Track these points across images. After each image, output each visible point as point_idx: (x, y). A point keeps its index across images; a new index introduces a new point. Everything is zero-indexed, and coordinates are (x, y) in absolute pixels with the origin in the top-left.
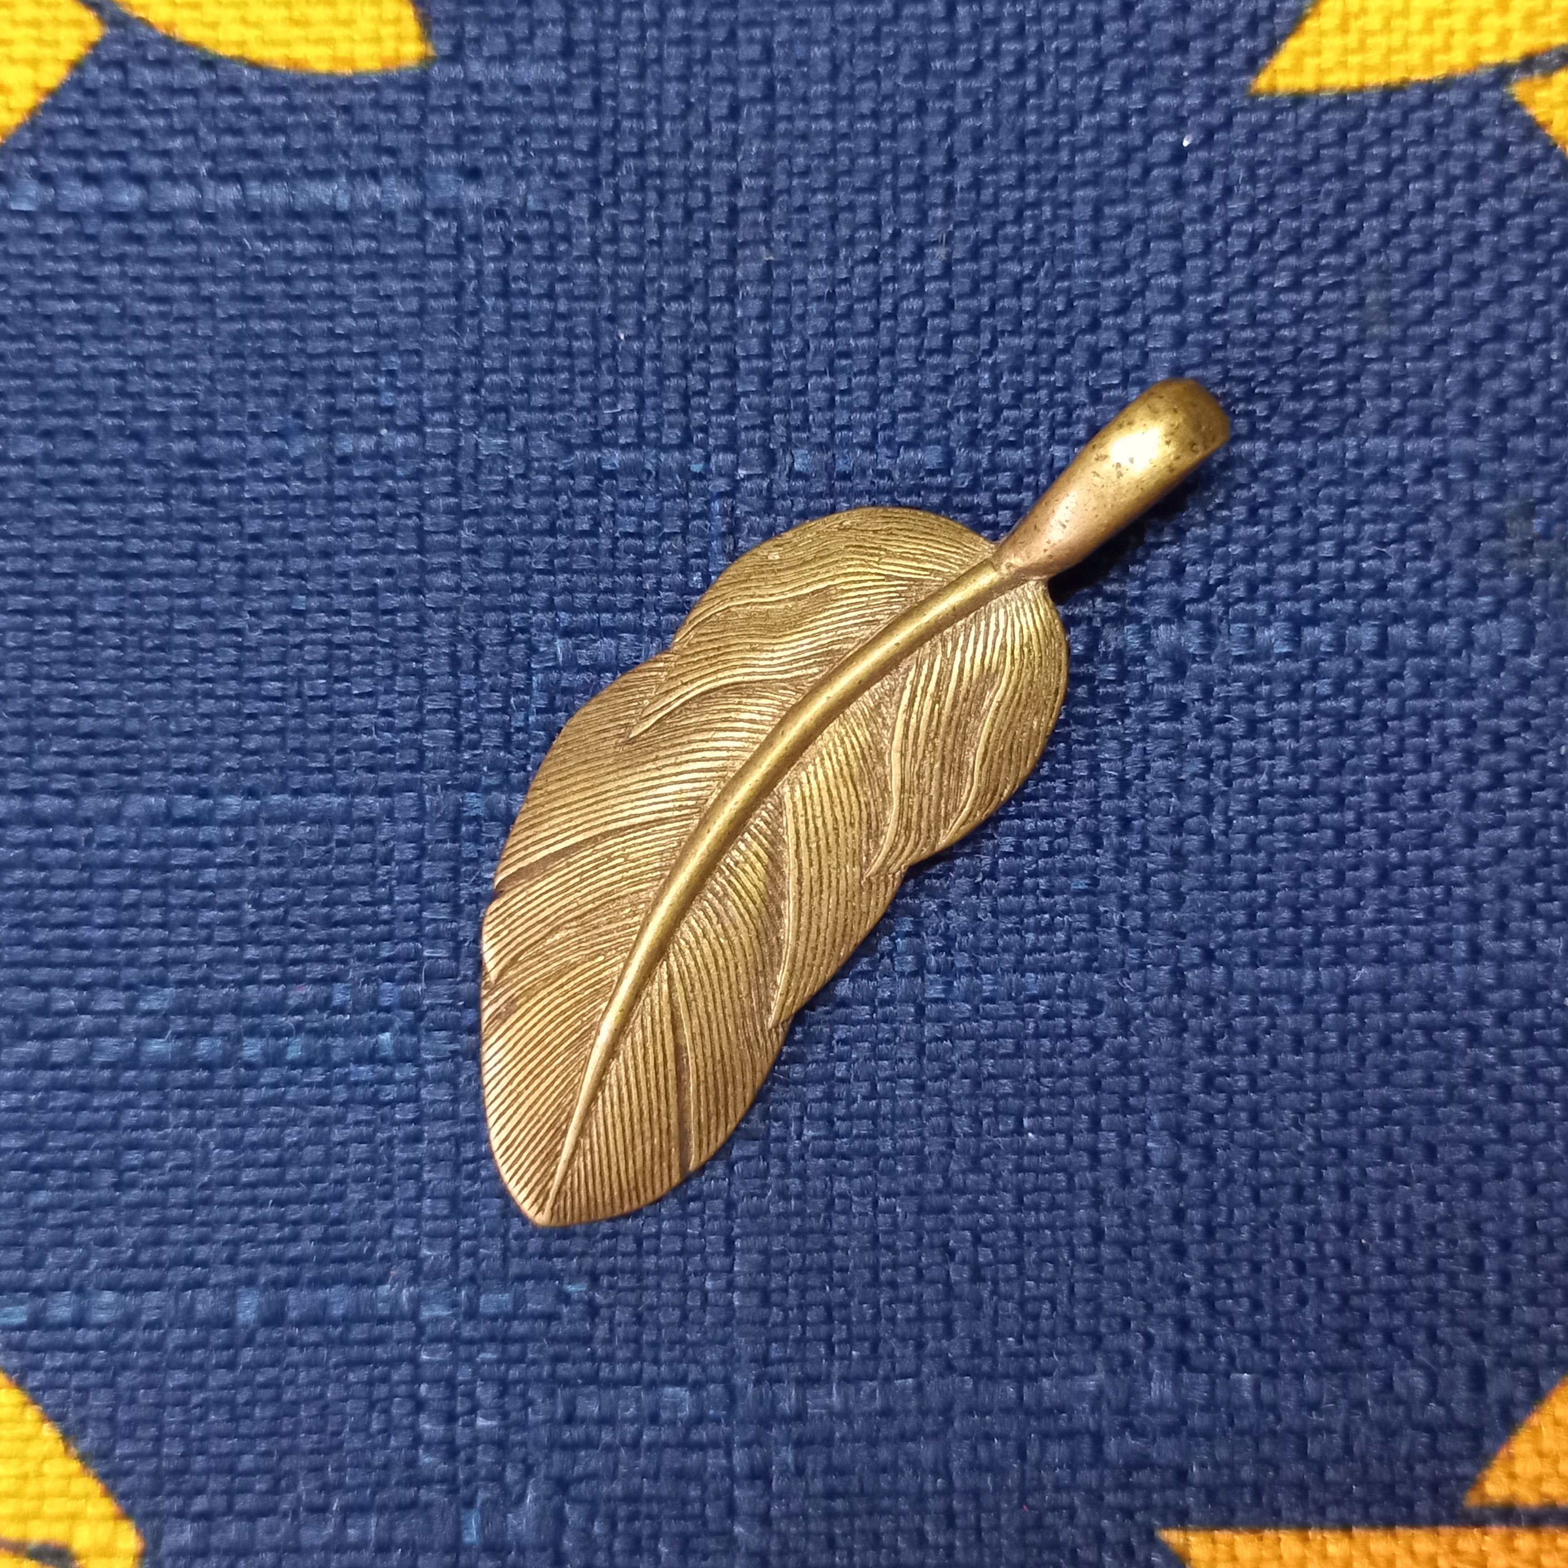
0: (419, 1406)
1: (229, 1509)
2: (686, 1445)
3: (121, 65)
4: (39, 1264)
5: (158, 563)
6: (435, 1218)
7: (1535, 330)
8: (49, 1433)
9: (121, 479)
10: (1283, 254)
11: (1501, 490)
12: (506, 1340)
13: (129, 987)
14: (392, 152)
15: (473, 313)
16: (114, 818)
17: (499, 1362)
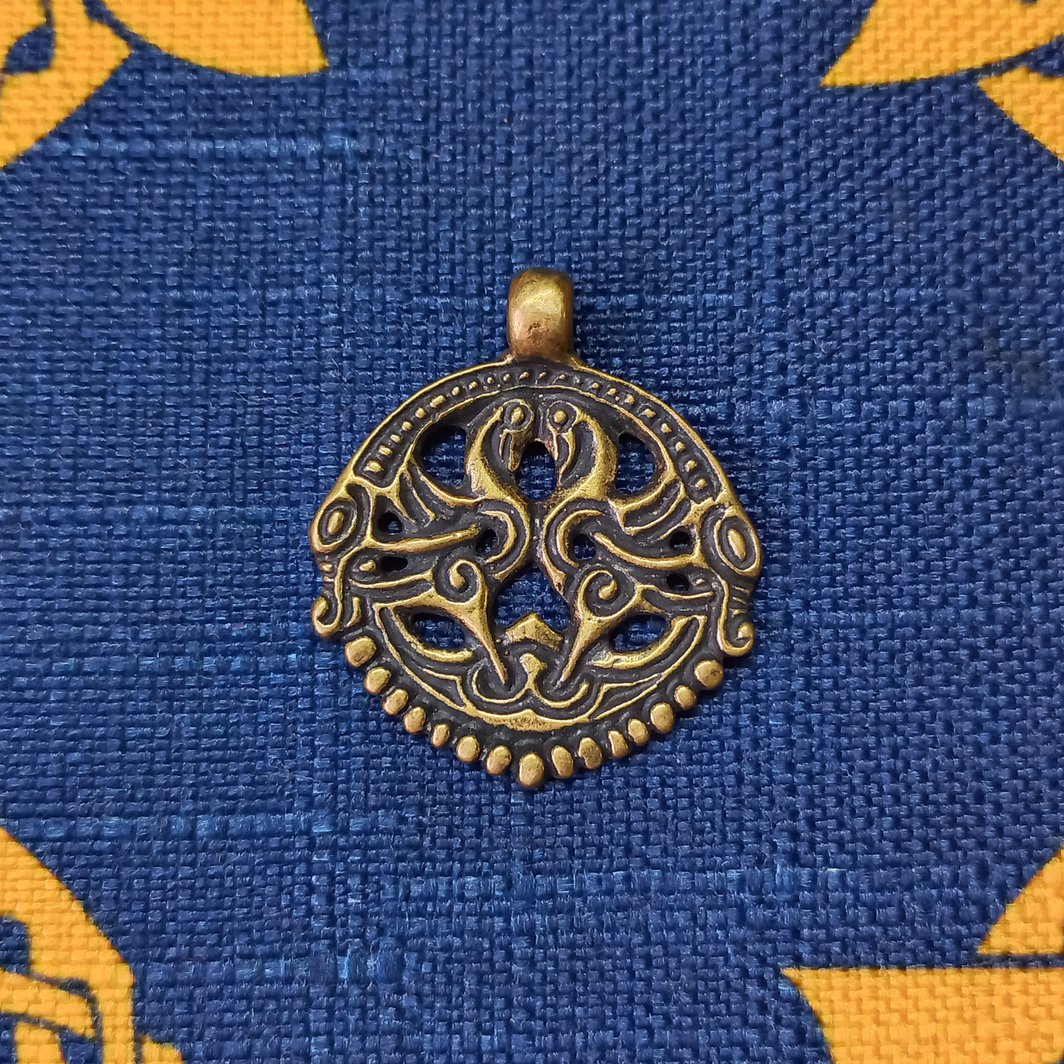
0: (312, 889)
1: (190, 956)
2: (481, 916)
3: (141, 72)
4: (73, 800)
5: (156, 364)
6: (321, 770)
7: (998, 223)
8: (77, 907)
9: (135, 315)
10: (843, 180)
11: (979, 319)
12: (367, 848)
13: (134, 624)
14: (303, 122)
15: (352, 216)
16: (127, 519)
17: (361, 862)
